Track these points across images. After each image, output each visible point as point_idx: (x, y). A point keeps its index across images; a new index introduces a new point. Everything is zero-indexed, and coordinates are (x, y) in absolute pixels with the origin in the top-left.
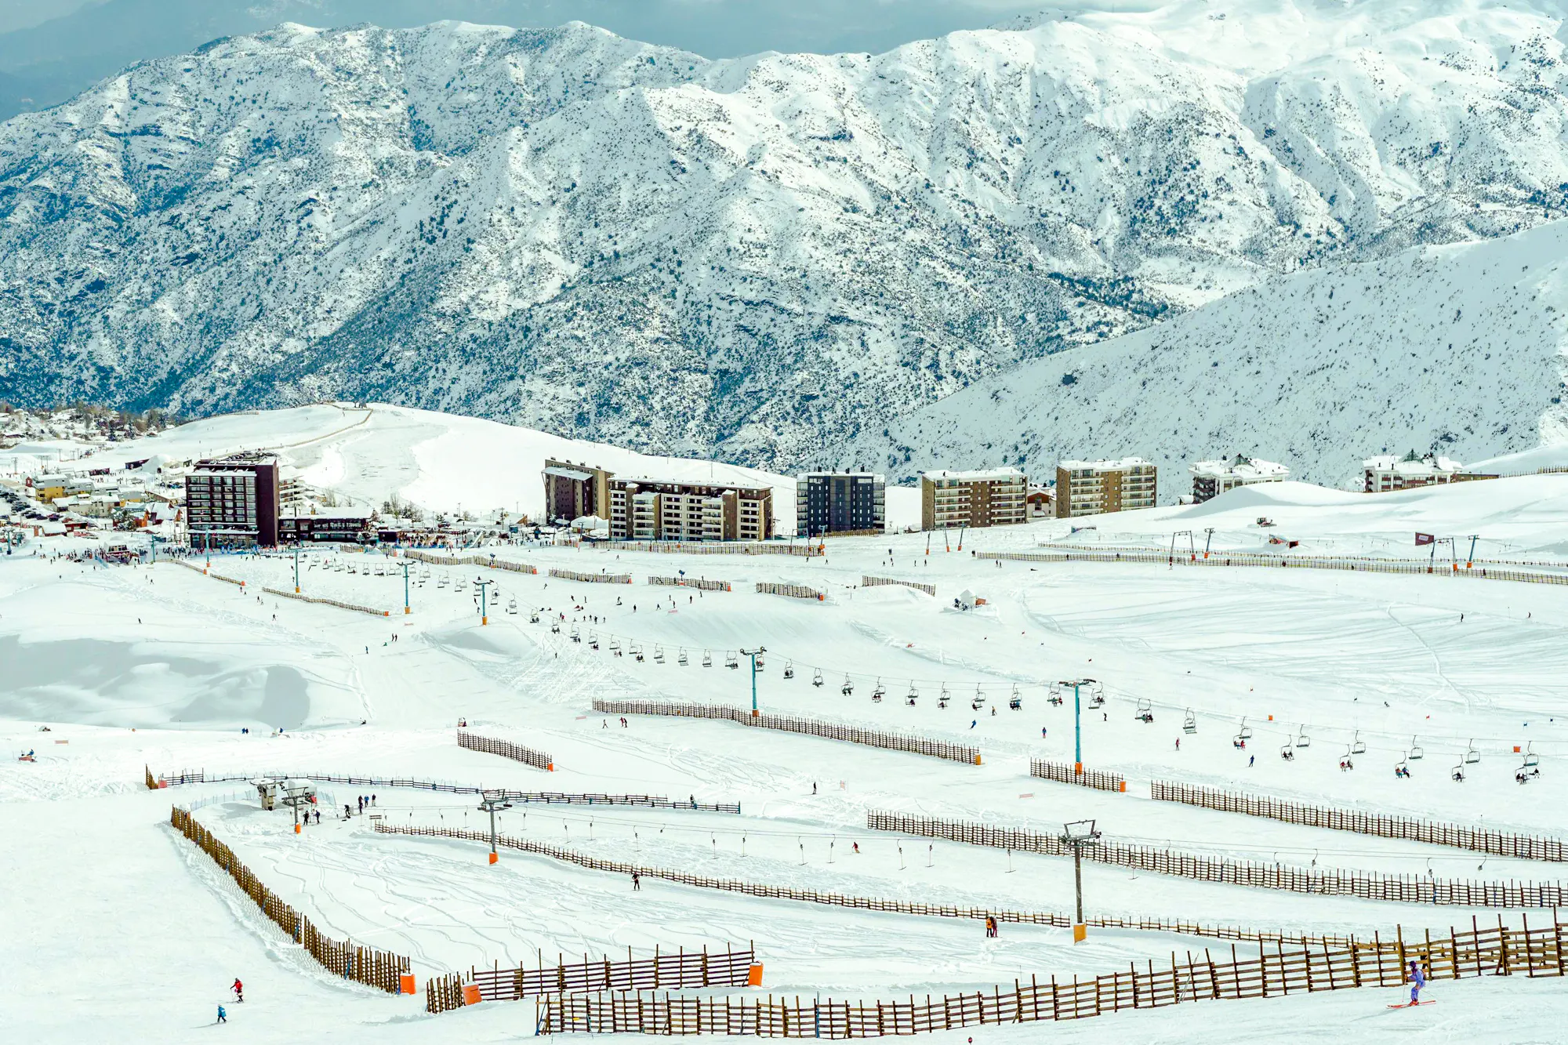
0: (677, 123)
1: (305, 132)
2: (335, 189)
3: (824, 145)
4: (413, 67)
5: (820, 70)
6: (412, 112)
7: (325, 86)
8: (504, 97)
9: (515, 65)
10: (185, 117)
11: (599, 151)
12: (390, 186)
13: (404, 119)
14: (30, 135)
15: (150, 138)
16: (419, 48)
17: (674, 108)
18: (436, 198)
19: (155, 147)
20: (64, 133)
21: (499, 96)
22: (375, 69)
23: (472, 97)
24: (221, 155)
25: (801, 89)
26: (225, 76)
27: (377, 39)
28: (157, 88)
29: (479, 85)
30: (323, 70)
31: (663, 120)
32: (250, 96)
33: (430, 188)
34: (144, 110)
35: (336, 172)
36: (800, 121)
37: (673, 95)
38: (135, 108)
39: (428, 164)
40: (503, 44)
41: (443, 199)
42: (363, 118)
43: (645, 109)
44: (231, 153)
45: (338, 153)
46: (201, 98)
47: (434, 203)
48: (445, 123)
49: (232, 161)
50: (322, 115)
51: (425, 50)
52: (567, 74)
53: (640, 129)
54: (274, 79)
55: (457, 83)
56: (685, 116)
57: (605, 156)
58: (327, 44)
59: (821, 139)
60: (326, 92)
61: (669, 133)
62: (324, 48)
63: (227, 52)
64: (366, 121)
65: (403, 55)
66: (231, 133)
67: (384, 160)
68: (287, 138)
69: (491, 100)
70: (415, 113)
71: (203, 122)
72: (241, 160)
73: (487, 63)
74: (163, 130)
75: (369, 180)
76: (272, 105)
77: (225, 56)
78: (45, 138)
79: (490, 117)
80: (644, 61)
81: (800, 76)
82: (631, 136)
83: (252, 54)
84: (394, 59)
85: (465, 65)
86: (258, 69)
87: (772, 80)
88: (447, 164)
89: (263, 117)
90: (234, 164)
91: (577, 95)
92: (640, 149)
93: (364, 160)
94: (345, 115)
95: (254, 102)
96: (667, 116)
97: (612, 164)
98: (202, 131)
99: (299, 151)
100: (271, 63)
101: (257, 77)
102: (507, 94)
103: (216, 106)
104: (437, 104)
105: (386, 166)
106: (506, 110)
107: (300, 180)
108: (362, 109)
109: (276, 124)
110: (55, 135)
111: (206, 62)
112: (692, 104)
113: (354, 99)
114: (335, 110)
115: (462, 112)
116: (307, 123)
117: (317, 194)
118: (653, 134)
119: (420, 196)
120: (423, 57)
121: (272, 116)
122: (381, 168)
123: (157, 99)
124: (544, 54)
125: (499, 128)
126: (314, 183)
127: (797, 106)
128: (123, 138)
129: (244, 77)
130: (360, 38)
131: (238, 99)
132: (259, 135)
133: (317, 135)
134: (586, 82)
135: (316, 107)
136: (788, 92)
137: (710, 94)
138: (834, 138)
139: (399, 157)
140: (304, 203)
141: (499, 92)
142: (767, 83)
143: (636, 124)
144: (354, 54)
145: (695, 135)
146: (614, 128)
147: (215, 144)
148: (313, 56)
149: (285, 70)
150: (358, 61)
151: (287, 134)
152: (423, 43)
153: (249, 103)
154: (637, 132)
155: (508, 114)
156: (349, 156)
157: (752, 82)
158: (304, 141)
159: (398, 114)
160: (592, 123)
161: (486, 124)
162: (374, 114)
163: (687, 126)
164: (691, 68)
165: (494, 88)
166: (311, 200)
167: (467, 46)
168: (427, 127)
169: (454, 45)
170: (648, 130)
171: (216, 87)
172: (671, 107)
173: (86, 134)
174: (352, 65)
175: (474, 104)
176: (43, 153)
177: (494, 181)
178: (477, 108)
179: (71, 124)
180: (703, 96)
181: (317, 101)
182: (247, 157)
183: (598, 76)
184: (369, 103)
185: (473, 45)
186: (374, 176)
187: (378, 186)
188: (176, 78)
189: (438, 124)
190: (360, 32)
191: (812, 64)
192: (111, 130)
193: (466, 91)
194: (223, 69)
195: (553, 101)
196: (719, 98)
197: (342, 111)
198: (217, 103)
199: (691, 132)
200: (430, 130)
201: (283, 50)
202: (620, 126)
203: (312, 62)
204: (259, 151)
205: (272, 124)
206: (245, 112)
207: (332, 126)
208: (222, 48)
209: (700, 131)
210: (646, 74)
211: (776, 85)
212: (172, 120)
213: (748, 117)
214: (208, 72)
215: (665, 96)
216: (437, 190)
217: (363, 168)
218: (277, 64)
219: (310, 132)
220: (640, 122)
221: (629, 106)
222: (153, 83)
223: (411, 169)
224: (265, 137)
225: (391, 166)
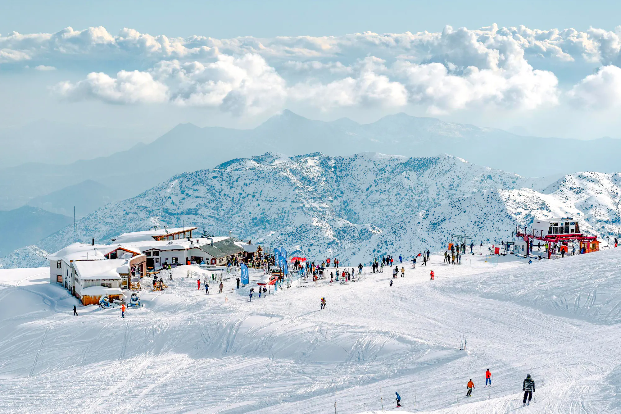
0: (519, 210)
1: (283, 214)
2: (312, 245)
3: (607, 226)
4: (347, 178)
5: (602, 182)
6: (346, 204)
7: (296, 188)
8: (401, 197)
9: (408, 179)
10: (213, 205)
11: (472, 226)
12: (344, 244)
13: (341, 209)
14: (122, 213)
15: (193, 216)
16: (351, 167)
17: (517, 201)
18: (374, 251)
19: (195, 221)
20: (142, 212)
21: (398, 196)
22: (324, 179)
23: (383, 196)
24: (233, 227)
25: (592, 193)
26: (237, 181)
27: (326, 162)
28: (197, 187)
29: (386, 190)
30: (294, 179)
31: (511, 209)
32: (251, 193)
33: (369, 246)
34: (189, 200)
35: (312, 235)
36: (592, 212)
37: (516, 194)
38: (184, 199)
39: (367, 232)
40: (401, 166)
41: (378, 252)
42: (317, 207)
43: (499, 201)
44: (239, 226)
45: (314, 224)
46: (222, 194)
47: (373, 254)
48: (366, 211)
49: (240, 231)
50: (294, 205)
51: (354, 169)
52: (439, 184)
53: (497, 213)
54: (265, 183)
55: (373, 188)
56: (523, 206)
57: (476, 229)
58: (297, 164)
59: (605, 222)
60: (297, 191)
61: (514, 216)
62: (295, 166)
63: (238, 167)
64: (319, 209)
65: (341, 171)
66: (240, 214)
67: (340, 229)
68: (273, 218)
69: (393, 198)
70: (348, 205)
71: (224, 207)
72: (246, 230)
73: (391, 177)
74: (200, 212)
75: (332, 240)
76: (264, 198)
77: (237, 170)
78: (131, 215)
79: (393, 208)
80: (486, 177)
81: (591, 185)
82: (491, 217)
83: (252, 169)
84: (336, 174)
85: (378, 178)
86: (256, 177)
87: (575, 187)
88: (378, 232)
89: (259, 205)
90: (241, 232)
91: (445, 196)
92: (496, 225)
93: (329, 229)
94: (307, 206)
95: (253, 196)
96: (513, 206)
97: (480, 233)
98: (222, 213)
99: (280, 225)
100: (264, 174)
101: (255, 182)
102: (403, 195)
103: (231, 199)
104: (361, 200)
105: (342, 232)
106: (403, 205)
107: (291, 240)
108: (317, 202)
109: (266, 210)
110: (136, 214)
111: (226, 173)
112: (528, 199)
113: (313, 196)
114: (301, 202)
115: (376, 205)
116: (285, 209)
117: (301, 248)
118: (504, 216)
119: (364, 250)
120: (353, 173)
121: (264, 205)
122: (339, 233)
123: (197, 194)
124: (425, 172)
125: (398, 214)
126: (299, 241)
127: (590, 203)
128: (176, 216)
129: (248, 182)
130: (316, 161)
131: (244, 195)
132: (256, 215)
133: (291, 216)
134: (451, 189)
135: (291, 200)
136: (583, 194)
137: (537, 194)
138: (613, 222)
139: (350, 227)
140: (293, 253)
141: (399, 194)
142: (571, 189)
143: (494, 210)
144: (312, 170)
145: (529, 218)
146: (481, 212)
147: (230, 220)
148: (288, 171)
149: (272, 179)
150: (315, 174)
151: (273, 215)
152: (353, 165)
153: (250, 197)
154: (495, 215)
155: (403, 206)
156: (320, 226)
157: (563, 189)
158: (283, 220)
159: (338, 206)
160: (468, 209)
161: (390, 212)
162: (324, 205)
163: (525, 213)
164: (514, 182)
165: (395, 191)
166: (297, 251)
167: (379, 167)
168: (355, 213)
169: (371, 165)
170: (501, 214)
171: (231, 187)
172: (515, 201)
173: (155, 213)
174: (311, 176)
175: (384, 200)
176: (129, 223)
177: (409, 242)
178: (385, 203)
179: (146, 208)
180: (534, 195)
181: (291, 197)
182: (249, 228)
183: (458, 186)
184: (321, 199)
185: (383, 166)
186: (335, 238)
187: (337, 244)
188: (208, 182)
189: (361, 212)
190: (315, 158)
191: (597, 178)
192: (170, 211)
193: (378, 193)
194: (236, 177)
195: (431, 200)
196: (543, 197)
197: (305, 203)
198: (232, 197)
199: (527, 216)
200: (357, 215)
201: (270, 167)
202: (484, 211)
203: (288, 174)
204: (256, 225)
205: (264, 209)
206: (248, 203)
207: (300, 211)
208: (236, 165)
209: (532, 216)
210: (487, 185)
211: (576, 190)
212: (205, 206)
213: (561, 208)
214: (227, 179)
215: (511, 194)
216: (375, 247)
217: (328, 233)
218: (267, 174)
219: (286, 215)
220: (496, 209)
221: (490, 199)
222: (194, 184)
223: (357, 234)
224: (260, 217)
225: (345, 232)
